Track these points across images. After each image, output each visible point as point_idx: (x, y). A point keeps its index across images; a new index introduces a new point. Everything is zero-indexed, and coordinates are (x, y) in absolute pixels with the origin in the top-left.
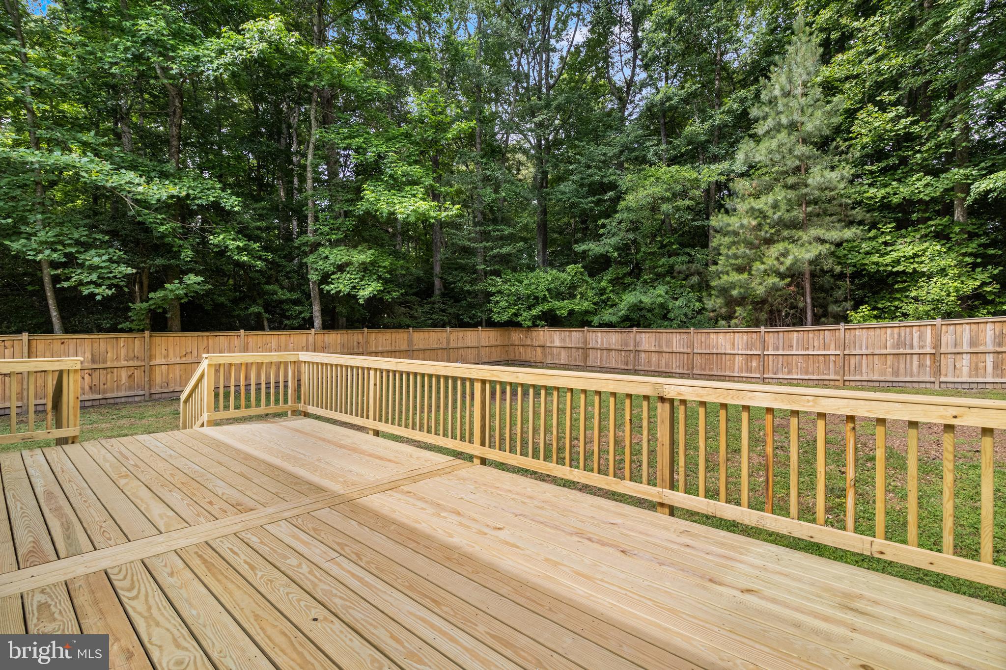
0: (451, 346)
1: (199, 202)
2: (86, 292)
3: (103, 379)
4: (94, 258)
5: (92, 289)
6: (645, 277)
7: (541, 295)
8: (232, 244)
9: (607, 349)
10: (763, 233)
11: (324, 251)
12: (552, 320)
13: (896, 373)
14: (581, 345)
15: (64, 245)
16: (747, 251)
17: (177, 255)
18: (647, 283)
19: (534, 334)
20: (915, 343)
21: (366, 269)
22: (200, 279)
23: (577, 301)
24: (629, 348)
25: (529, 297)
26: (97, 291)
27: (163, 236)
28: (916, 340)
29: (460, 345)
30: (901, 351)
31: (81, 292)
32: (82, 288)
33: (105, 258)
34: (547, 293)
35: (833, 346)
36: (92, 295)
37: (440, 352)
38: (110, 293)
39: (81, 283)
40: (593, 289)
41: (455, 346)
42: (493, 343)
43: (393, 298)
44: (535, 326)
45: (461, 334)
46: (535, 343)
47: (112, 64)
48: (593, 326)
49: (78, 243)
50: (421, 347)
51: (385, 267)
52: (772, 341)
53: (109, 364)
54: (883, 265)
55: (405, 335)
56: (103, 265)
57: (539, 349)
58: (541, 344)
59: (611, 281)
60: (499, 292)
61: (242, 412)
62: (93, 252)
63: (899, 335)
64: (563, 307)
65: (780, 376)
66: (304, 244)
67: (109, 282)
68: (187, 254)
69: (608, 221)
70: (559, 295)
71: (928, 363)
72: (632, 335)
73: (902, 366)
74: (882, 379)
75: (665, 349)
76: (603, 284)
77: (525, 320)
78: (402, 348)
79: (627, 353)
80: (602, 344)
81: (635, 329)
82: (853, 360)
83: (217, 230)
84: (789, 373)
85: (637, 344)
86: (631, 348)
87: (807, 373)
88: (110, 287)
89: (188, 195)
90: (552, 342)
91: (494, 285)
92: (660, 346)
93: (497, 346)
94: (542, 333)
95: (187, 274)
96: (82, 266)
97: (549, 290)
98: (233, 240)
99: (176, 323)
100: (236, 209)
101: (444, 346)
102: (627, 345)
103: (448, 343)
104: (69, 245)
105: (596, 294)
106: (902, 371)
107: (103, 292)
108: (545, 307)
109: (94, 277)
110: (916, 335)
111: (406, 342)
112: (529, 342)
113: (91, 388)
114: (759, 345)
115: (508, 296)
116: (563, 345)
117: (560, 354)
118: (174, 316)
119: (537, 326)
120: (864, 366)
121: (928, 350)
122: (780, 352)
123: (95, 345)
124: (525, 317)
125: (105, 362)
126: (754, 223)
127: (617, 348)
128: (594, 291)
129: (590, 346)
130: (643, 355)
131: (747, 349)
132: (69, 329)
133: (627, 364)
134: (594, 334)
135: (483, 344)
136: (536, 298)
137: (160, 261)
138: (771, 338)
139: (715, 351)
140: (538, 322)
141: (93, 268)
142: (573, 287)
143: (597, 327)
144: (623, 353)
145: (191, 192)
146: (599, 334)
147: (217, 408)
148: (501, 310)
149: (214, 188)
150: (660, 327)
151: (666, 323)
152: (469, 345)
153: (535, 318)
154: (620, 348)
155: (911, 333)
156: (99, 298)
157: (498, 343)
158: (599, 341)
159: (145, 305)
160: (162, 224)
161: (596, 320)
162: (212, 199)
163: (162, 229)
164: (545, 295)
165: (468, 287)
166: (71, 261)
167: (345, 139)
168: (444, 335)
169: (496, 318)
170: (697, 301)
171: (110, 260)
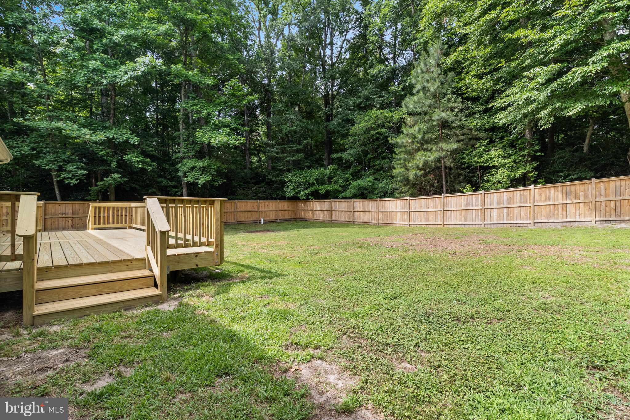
0: (261, 209)
1: (118, 140)
2: (67, 182)
3: (77, 222)
4: (70, 167)
5: (69, 181)
7: (311, 182)
8: (134, 159)
10: (414, 146)
11: (185, 161)
12: (317, 196)
13: (466, 220)
14: (329, 209)
15: (58, 162)
16: (406, 156)
17: (109, 165)
19: (308, 203)
20: (474, 204)
21: (203, 170)
22: (119, 176)
23: (332, 185)
24: (350, 210)
25: (305, 183)
26: (71, 181)
27: (102, 156)
28: (474, 202)
29: (265, 210)
30: (468, 208)
31: (64, 182)
32: (65, 180)
33: (75, 167)
35: (439, 206)
36: (69, 183)
37: (253, 213)
38: (76, 182)
39: (65, 178)
40: (342, 178)
41: (263, 210)
42: (286, 208)
43: (219, 184)
44: (308, 199)
45: (266, 204)
46: (309, 209)
47: (79, 81)
49: (64, 160)
50: (242, 210)
51: (214, 169)
52: (413, 204)
53: (80, 215)
54: (479, 163)
55: (233, 204)
56: (74, 170)
57: (310, 212)
58: (311, 209)
59: (352, 174)
60: (290, 181)
61: (106, 226)
62: (70, 164)
63: (467, 199)
64: (323, 189)
65: (417, 223)
66: (177, 158)
67: (77, 178)
68: (114, 164)
70: (322, 182)
71: (480, 214)
72: (352, 203)
73: (469, 216)
74: (460, 223)
75: (366, 210)
76: (348, 176)
77: (302, 196)
78: (231, 211)
79: (350, 213)
80: (339, 208)
81: (353, 200)
82: (448, 213)
83: (128, 153)
84: (421, 221)
86: (352, 210)
87: (428, 221)
88: (77, 180)
89: (114, 137)
90: (316, 208)
91: (288, 177)
92: (364, 208)
93: (289, 210)
94: (311, 203)
95: (113, 173)
96: (65, 170)
98: (136, 157)
99: (113, 197)
100: (136, 143)
101: (256, 209)
102: (350, 208)
103: (259, 208)
104: (60, 162)
105: (343, 181)
106: (468, 218)
107: (74, 182)
108: (313, 189)
109: (70, 175)
110: (474, 199)
111: (233, 208)
112: (306, 208)
113: (72, 226)
114: (407, 206)
115: (294, 183)
116: (321, 209)
117: (320, 215)
118: (112, 194)
119: (309, 199)
120: (453, 216)
121: (480, 207)
122: (417, 210)
123: (74, 206)
124: (303, 194)
125: (78, 214)
126: (410, 141)
128: (342, 180)
129: (334, 209)
130: (357, 213)
131: (402, 209)
132: (63, 199)
133: (350, 219)
134: (335, 203)
135: (280, 209)
136: (309, 184)
137: (102, 168)
138: (412, 202)
139: (388, 210)
140: (310, 197)
141: (70, 172)
142: (331, 178)
144: (348, 213)
145: (115, 136)
146: (337, 203)
147: (95, 224)
148: (290, 191)
149: (127, 134)
152: (271, 209)
153: (308, 194)
154: (346, 210)
155: (472, 198)
156: (72, 184)
157: (290, 209)
158: (337, 207)
159: (96, 188)
160: (101, 151)
161: (340, 196)
162: (125, 139)
163: (101, 153)
165: (274, 179)
166: (61, 169)
167: (191, 106)
168: (256, 204)
169: (287, 195)
171: (78, 168)
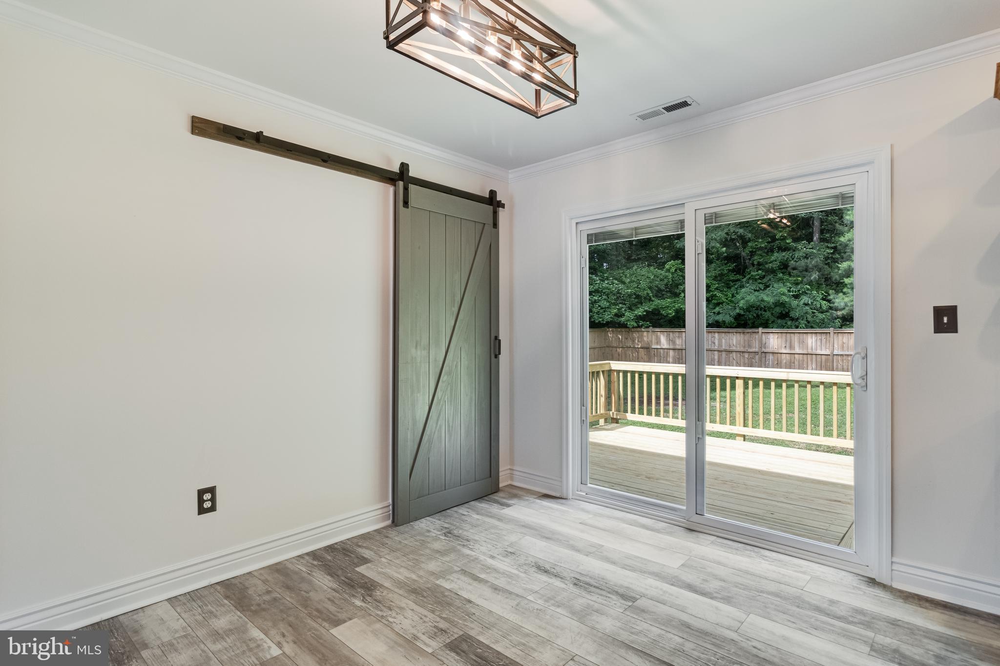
6: (753, 273)
7: (643, 294)
9: (726, 351)
12: (657, 320)
18: (757, 280)
19: (635, 335)
23: (682, 299)
24: (753, 350)
25: (630, 296)
34: (649, 292)
44: (639, 326)
46: (639, 345)
57: (642, 351)
58: (645, 346)
60: (598, 291)
64: (668, 306)
70: (659, 294)
72: (757, 336)
75: (798, 351)
77: (628, 321)
79: (752, 355)
80: (720, 345)
81: (760, 330)
85: (762, 345)
86: (757, 350)
90: (658, 342)
92: (791, 348)
94: (645, 334)
97: (650, 288)
102: (750, 346)
108: (649, 306)
112: (630, 344)
115: (607, 295)
116: (671, 347)
117: (667, 356)
119: (641, 327)
124: (628, 317)
127: (738, 349)
136: (639, 297)
140: (642, 323)
142: (674, 285)
144: (746, 355)
146: (716, 335)
148: (601, 310)
150: (783, 327)
151: (790, 323)
153: (639, 318)
154: (742, 349)
158: (717, 342)
164: (648, 294)
169: (597, 319)
170: (823, 299)
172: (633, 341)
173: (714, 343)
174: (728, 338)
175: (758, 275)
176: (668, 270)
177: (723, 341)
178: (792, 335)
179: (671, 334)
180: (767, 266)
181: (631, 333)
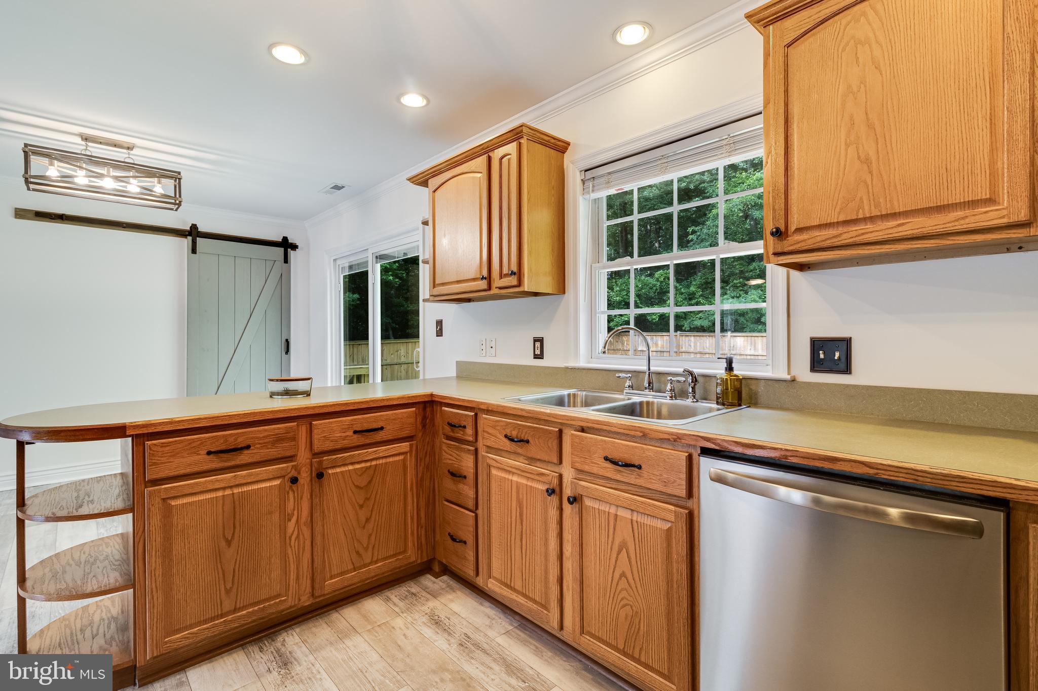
6: (735, 281)
9: (700, 353)
18: (737, 287)
24: (723, 352)
25: (619, 303)
34: (636, 299)
40: (682, 294)
48: (685, 331)
59: (700, 286)
69: (698, 228)
70: (648, 301)
80: (695, 347)
81: (729, 333)
85: (731, 347)
94: (633, 338)
97: (638, 296)
127: (711, 352)
129: (684, 350)
134: (687, 338)
143: (688, 331)
146: (692, 338)
150: (754, 331)
151: (760, 327)
158: (692, 345)
161: (687, 324)
172: (623, 344)
173: (691, 346)
174: (702, 341)
175: (740, 283)
176: (658, 280)
177: (698, 344)
178: (756, 338)
179: (654, 337)
180: (747, 274)
181: (621, 337)
